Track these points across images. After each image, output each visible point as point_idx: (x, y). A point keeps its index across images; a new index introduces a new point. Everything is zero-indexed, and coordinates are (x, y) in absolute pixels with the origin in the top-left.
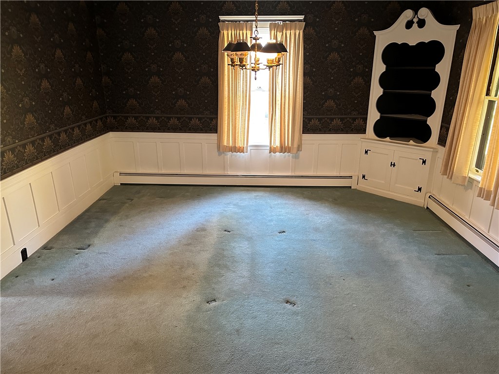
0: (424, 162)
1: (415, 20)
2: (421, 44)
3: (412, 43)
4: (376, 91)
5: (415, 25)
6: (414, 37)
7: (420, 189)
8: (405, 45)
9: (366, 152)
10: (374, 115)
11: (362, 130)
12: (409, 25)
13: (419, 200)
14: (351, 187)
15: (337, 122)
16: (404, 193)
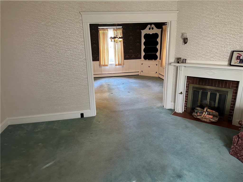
0: (157, 65)
1: (151, 28)
2: (153, 34)
3: (151, 34)
4: (143, 47)
5: (151, 29)
6: (151, 32)
7: (156, 72)
8: (149, 34)
9: (142, 64)
10: (143, 54)
11: (140, 58)
12: (150, 29)
13: (157, 75)
14: (139, 75)
15: (133, 56)
16: (153, 74)
